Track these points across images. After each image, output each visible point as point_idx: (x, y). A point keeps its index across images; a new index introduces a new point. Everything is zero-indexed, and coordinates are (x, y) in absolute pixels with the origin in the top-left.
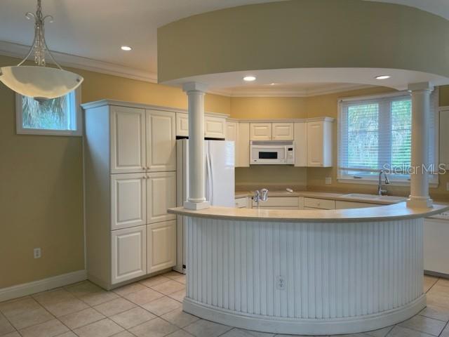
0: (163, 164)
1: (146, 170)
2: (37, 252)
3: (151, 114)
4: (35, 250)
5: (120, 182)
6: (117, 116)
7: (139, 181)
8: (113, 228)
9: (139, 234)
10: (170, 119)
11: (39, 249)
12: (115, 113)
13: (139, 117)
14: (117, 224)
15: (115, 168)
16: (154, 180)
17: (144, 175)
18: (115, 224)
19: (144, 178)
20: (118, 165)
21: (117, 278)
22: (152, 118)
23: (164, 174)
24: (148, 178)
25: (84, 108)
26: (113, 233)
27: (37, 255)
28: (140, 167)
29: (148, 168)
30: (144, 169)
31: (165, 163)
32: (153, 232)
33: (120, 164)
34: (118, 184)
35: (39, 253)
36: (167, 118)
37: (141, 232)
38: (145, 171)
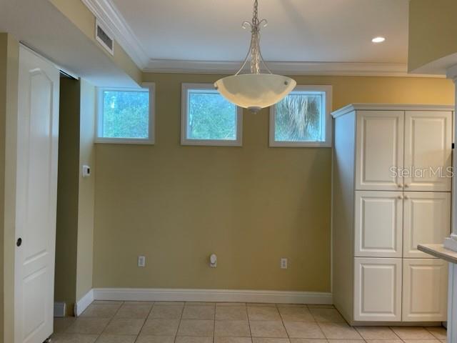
0: (430, 182)
1: (404, 188)
2: (284, 262)
3: (413, 117)
4: (282, 260)
5: (366, 200)
6: (365, 122)
7: (393, 201)
8: (356, 254)
9: (392, 267)
10: (443, 121)
11: (286, 260)
12: (362, 119)
13: (395, 121)
14: (361, 250)
15: (360, 183)
16: (414, 201)
17: (400, 194)
18: (359, 249)
19: (399, 198)
20: (364, 180)
21: (361, 315)
22: (413, 122)
23: (431, 195)
24: (406, 198)
25: (334, 117)
26: (357, 260)
27: (284, 265)
28: (395, 184)
29: (406, 186)
30: (399, 186)
31: (433, 180)
32: (412, 270)
33: (366, 179)
34: (364, 202)
35: (286, 264)
36: (439, 120)
37: (395, 265)
38: (401, 189)
